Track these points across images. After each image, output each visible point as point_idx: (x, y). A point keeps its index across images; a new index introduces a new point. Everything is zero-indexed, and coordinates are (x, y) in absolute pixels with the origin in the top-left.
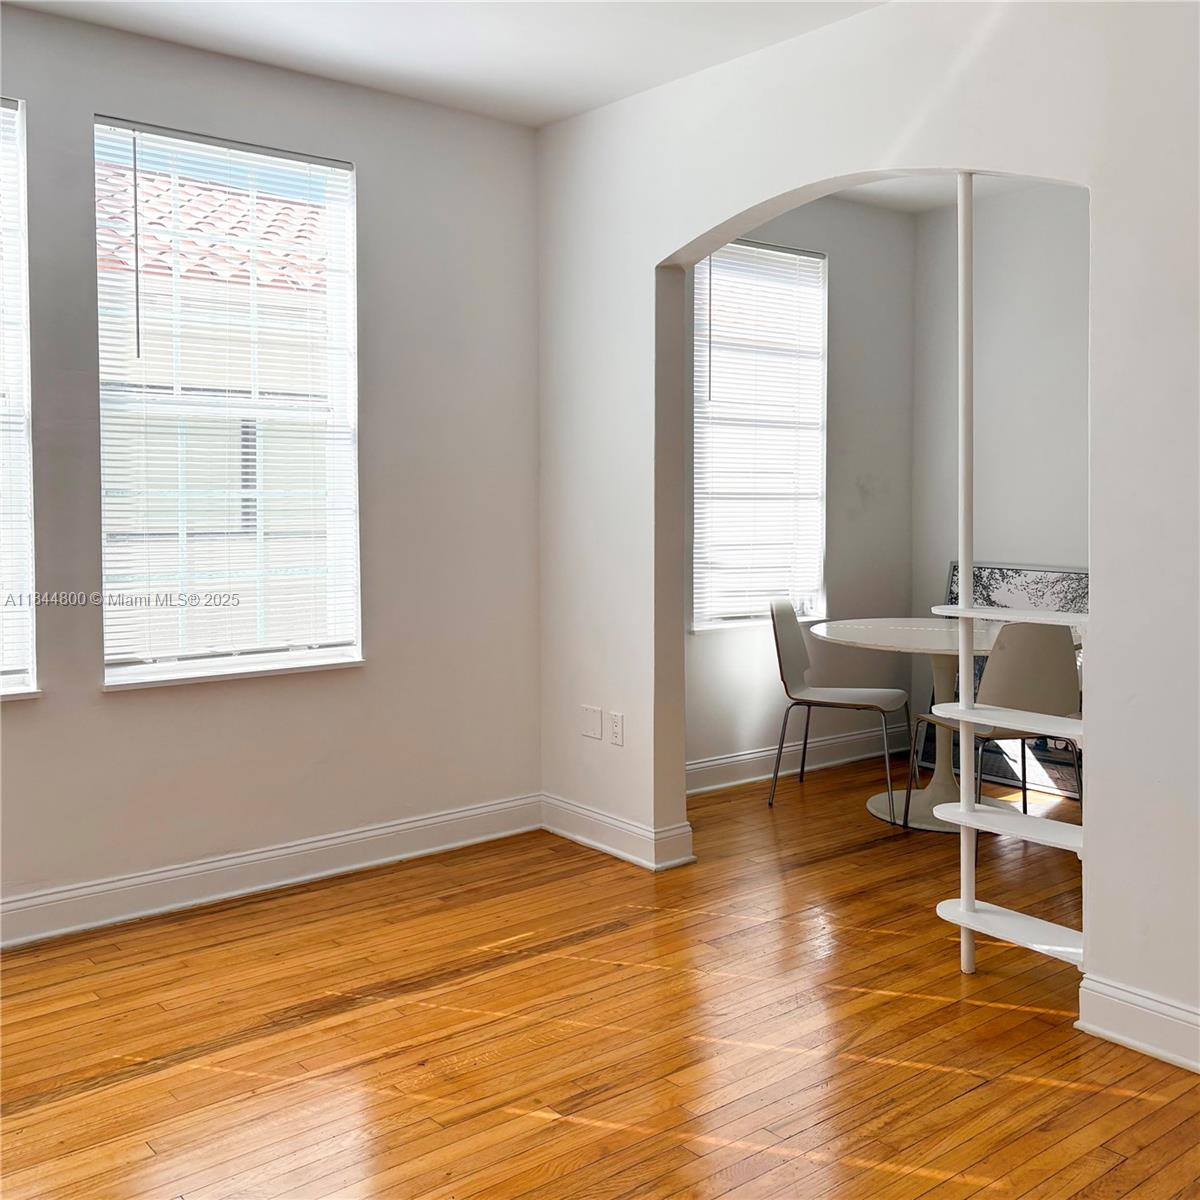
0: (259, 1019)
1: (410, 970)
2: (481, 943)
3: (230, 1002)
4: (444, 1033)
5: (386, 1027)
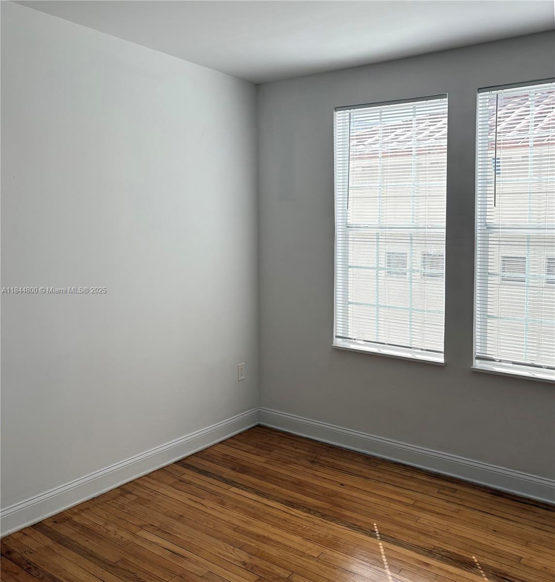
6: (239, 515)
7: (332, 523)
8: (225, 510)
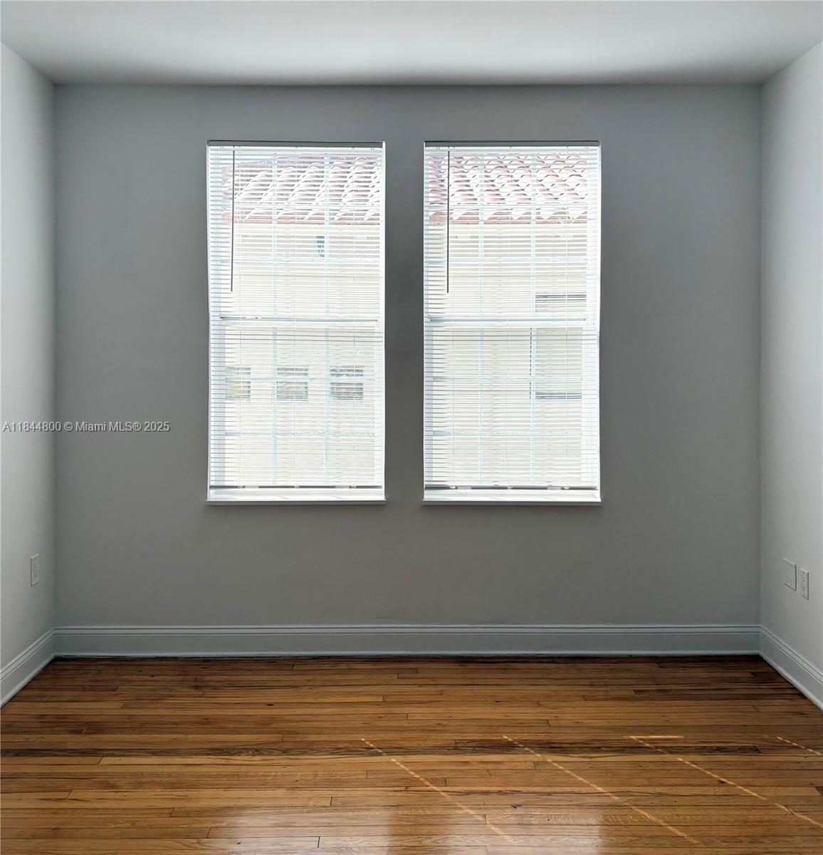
0: (450, 742)
1: (567, 738)
2: (634, 733)
3: (444, 726)
4: (548, 790)
5: (516, 773)
6: (156, 793)
7: (306, 757)
8: (125, 794)
